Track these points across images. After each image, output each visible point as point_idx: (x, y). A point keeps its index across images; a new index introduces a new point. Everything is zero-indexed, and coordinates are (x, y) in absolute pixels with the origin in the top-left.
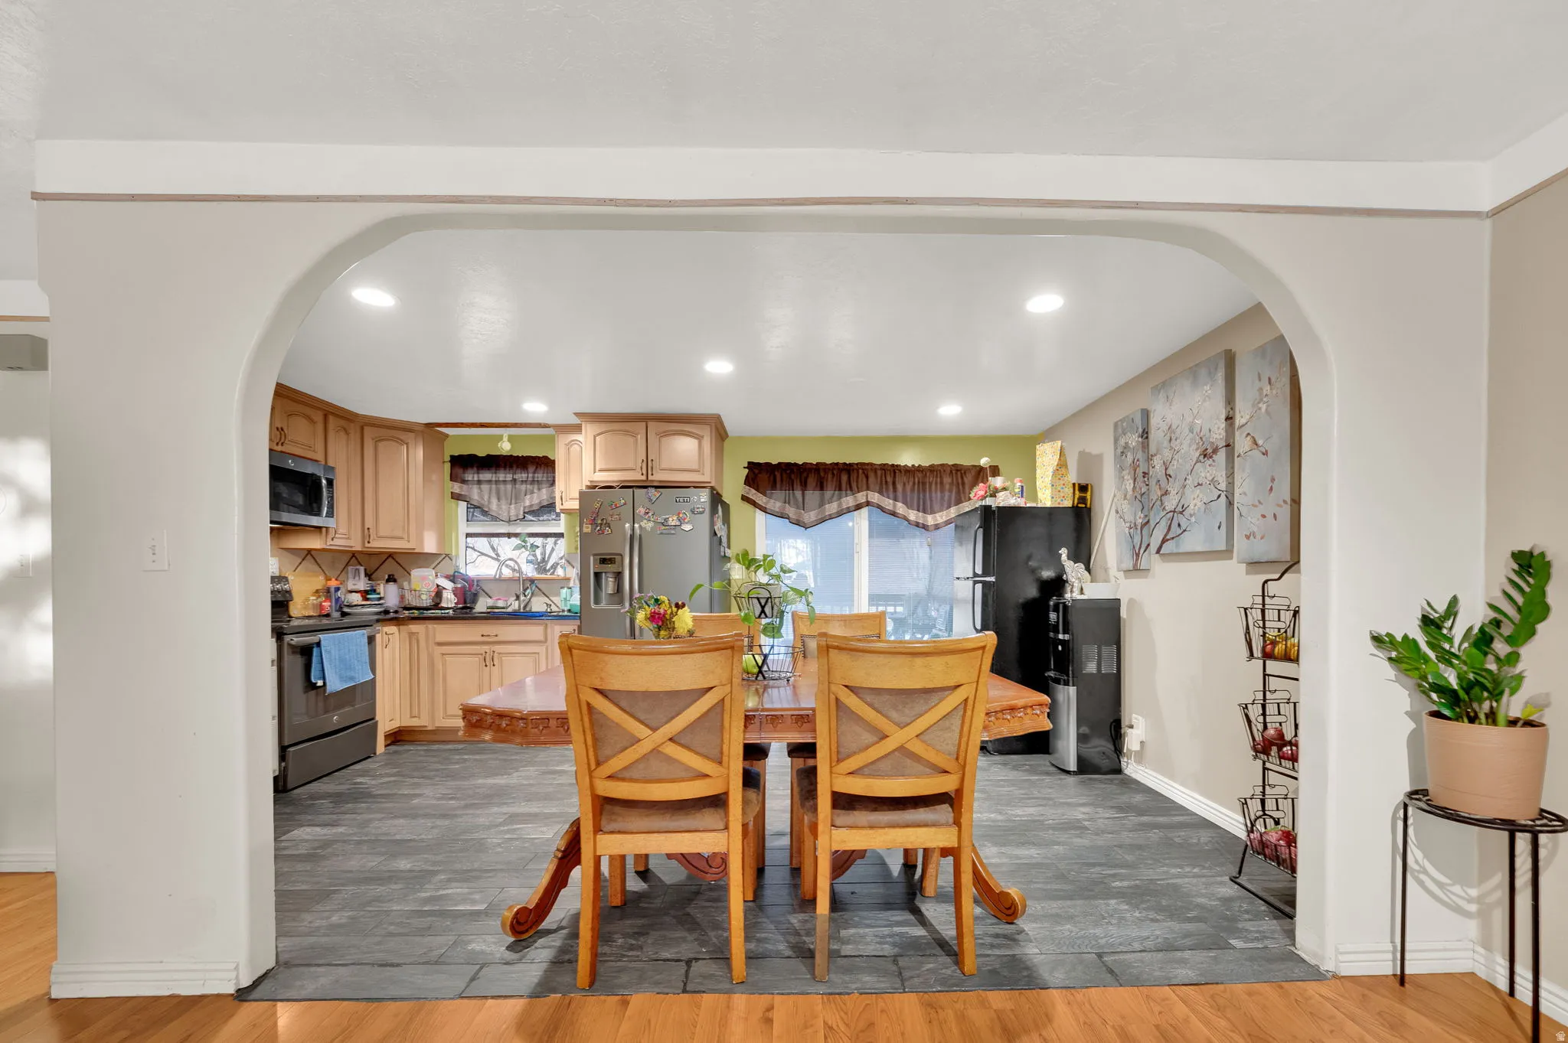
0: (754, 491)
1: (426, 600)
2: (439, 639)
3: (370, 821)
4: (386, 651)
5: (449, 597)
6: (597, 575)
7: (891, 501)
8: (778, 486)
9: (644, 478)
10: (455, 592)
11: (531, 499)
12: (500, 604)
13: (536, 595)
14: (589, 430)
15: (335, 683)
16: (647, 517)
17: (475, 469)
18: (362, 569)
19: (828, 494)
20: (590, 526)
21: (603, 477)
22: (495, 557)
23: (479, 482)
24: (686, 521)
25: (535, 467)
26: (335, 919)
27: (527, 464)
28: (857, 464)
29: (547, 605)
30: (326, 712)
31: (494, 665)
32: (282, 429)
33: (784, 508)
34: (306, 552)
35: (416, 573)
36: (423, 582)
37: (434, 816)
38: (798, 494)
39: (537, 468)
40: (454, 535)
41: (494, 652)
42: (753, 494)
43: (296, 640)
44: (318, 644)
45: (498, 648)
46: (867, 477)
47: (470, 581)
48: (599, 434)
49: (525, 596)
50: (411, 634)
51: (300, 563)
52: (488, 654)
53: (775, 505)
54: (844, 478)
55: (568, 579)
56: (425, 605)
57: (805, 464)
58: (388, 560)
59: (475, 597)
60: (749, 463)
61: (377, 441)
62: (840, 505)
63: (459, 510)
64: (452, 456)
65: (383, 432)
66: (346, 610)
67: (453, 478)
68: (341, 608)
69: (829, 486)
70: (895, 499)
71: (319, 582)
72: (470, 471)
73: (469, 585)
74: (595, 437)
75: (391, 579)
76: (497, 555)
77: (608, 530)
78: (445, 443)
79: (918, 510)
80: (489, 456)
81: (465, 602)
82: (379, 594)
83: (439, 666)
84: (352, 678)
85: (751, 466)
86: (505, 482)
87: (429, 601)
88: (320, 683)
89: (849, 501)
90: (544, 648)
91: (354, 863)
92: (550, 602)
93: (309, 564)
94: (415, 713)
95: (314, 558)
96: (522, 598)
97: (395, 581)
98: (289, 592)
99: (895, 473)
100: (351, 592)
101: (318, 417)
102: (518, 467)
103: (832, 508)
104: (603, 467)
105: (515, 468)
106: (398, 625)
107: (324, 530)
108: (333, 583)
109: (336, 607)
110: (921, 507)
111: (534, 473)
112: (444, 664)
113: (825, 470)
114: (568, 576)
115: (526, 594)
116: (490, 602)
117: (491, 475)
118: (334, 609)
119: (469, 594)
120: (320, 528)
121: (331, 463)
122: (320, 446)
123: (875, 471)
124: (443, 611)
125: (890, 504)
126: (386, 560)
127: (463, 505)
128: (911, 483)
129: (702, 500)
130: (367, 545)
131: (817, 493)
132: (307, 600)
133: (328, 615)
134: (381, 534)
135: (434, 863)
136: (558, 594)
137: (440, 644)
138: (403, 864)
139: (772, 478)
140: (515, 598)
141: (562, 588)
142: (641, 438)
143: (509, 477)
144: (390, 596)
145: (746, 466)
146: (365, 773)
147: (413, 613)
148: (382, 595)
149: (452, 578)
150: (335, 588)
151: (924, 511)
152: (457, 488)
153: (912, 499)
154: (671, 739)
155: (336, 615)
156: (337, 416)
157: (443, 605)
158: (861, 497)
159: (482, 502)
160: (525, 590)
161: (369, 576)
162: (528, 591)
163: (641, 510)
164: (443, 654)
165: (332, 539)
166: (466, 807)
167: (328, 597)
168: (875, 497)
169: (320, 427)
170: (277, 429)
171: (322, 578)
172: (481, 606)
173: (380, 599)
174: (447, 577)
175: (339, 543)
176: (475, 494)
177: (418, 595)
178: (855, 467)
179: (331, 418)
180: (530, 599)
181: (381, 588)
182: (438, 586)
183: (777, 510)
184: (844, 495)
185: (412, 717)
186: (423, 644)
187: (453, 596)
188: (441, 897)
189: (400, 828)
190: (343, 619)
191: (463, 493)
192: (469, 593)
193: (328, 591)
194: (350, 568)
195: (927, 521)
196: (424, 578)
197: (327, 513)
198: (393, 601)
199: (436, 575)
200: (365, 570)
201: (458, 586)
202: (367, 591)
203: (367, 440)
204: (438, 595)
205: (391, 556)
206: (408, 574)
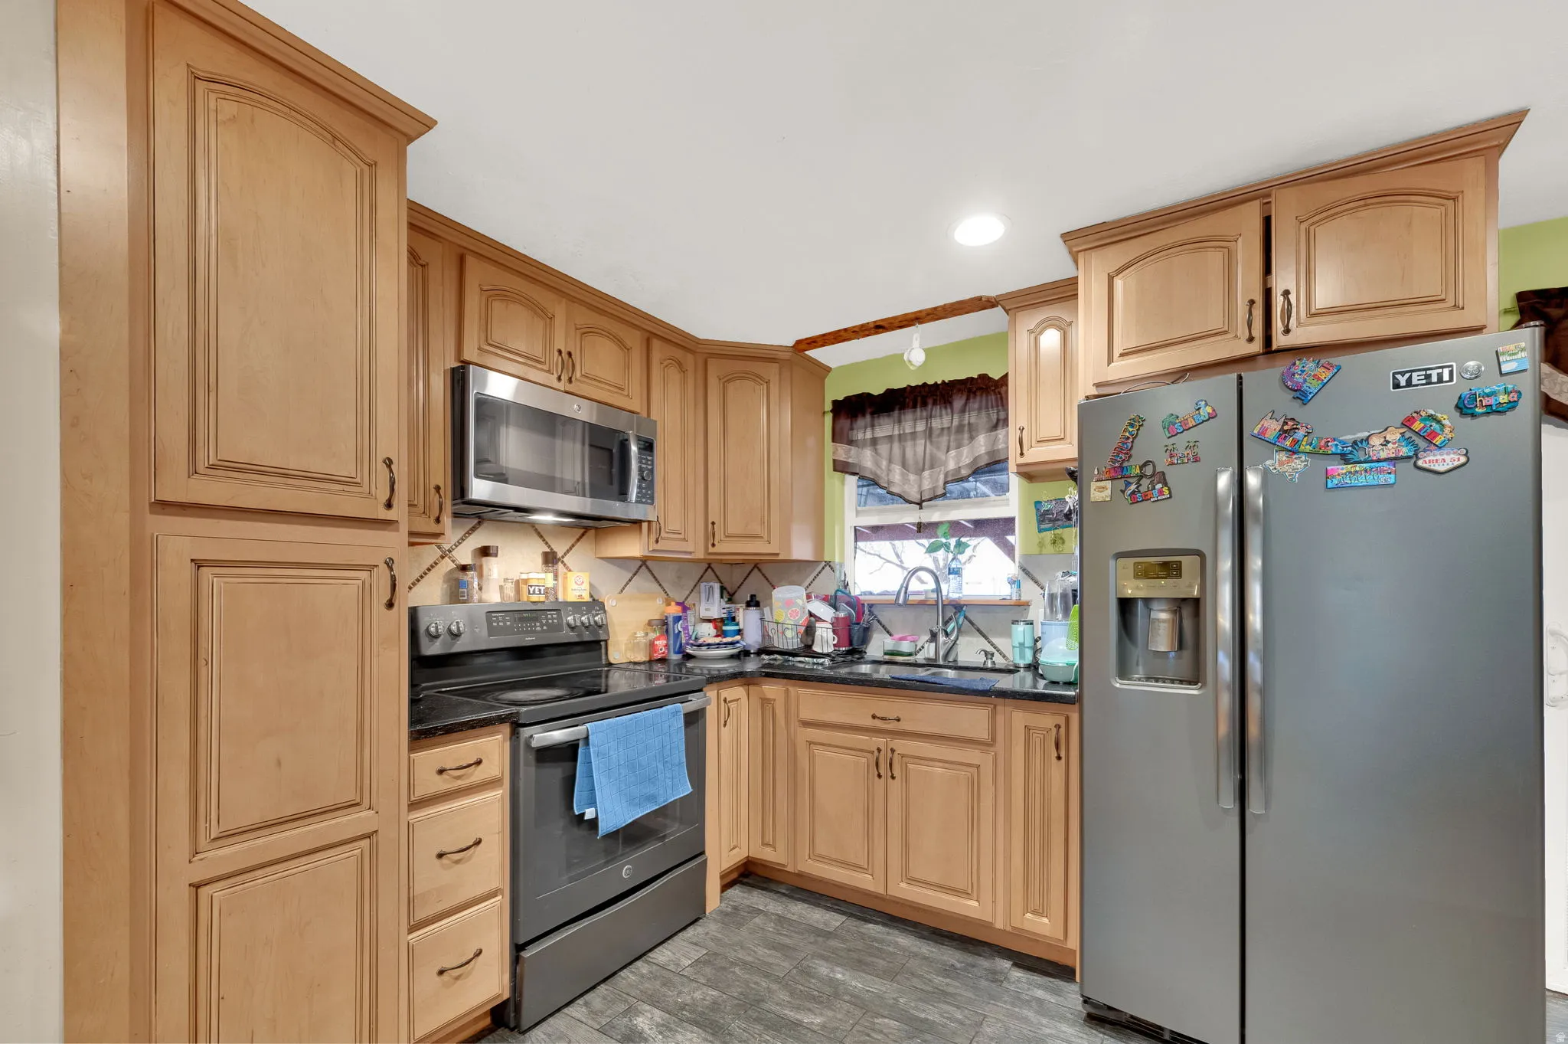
1: (790, 640)
2: (806, 714)
4: (725, 731)
5: (825, 635)
10: (836, 624)
11: (958, 457)
12: (906, 647)
13: (967, 633)
14: (1096, 269)
15: (615, 813)
16: (1288, 443)
17: (868, 417)
18: (717, 587)
20: (1108, 484)
21: (1133, 368)
22: (899, 563)
23: (875, 437)
24: (1438, 441)
25: (964, 398)
27: (951, 396)
29: (986, 653)
31: (893, 777)
32: (570, 354)
34: (640, 563)
35: (781, 594)
36: (792, 606)
39: (968, 399)
40: (837, 529)
41: (893, 751)
43: (539, 737)
44: (586, 741)
45: (902, 745)
47: (856, 604)
48: (1119, 271)
49: (947, 634)
50: (765, 701)
51: (630, 580)
52: (882, 753)
55: (1027, 605)
56: (791, 648)
58: (752, 574)
59: (866, 635)
61: (726, 381)
63: (846, 488)
64: (835, 403)
65: (739, 366)
66: (689, 650)
67: (837, 437)
68: (683, 648)
71: (656, 607)
72: (861, 422)
73: (858, 614)
74: (1111, 280)
75: (753, 603)
76: (901, 561)
77: (1160, 491)
78: (827, 381)
80: (890, 393)
81: (851, 644)
82: (738, 624)
83: (804, 763)
84: (652, 799)
86: (914, 433)
87: (795, 641)
88: (589, 814)
90: (990, 757)
92: (990, 649)
93: (643, 581)
94: (769, 838)
95: (650, 571)
96: (942, 638)
97: (757, 605)
98: (603, 626)
100: (702, 621)
101: (636, 341)
102: (935, 403)
104: (1133, 343)
105: (930, 407)
106: (748, 684)
107: (645, 525)
108: (674, 610)
109: (674, 649)
111: (963, 411)
112: (812, 758)
114: (1024, 598)
115: (949, 630)
116: (889, 643)
117: (890, 428)
118: (672, 650)
120: (637, 523)
121: (650, 416)
122: (636, 386)
124: (815, 660)
126: (750, 572)
127: (852, 481)
130: (711, 550)
132: (634, 636)
133: (663, 660)
134: (731, 531)
136: (1008, 634)
137: (806, 724)
140: (928, 637)
141: (1015, 622)
143: (922, 425)
144: (750, 627)
147: (775, 660)
148: (741, 626)
149: (832, 602)
150: (674, 617)
152: (843, 452)
155: (675, 657)
156: (666, 340)
157: (817, 648)
159: (879, 472)
160: (946, 623)
161: (729, 595)
162: (952, 625)
163: (1266, 427)
164: (810, 743)
165: (657, 541)
167: (665, 631)
169: (637, 357)
170: (560, 352)
171: (659, 602)
173: (739, 632)
174: (825, 599)
176: (866, 459)
177: (780, 630)
179: (656, 344)
180: (955, 641)
181: (740, 616)
182: (811, 615)
185: (765, 844)
186: (781, 720)
187: (831, 634)
191: (850, 460)
192: (856, 627)
193: (664, 623)
194: (702, 585)
196: (789, 603)
197: (637, 497)
198: (752, 638)
199: (809, 597)
200: (723, 589)
201: (842, 615)
202: (722, 620)
203: (713, 382)
204: (810, 631)
205: (756, 566)
206: (771, 597)
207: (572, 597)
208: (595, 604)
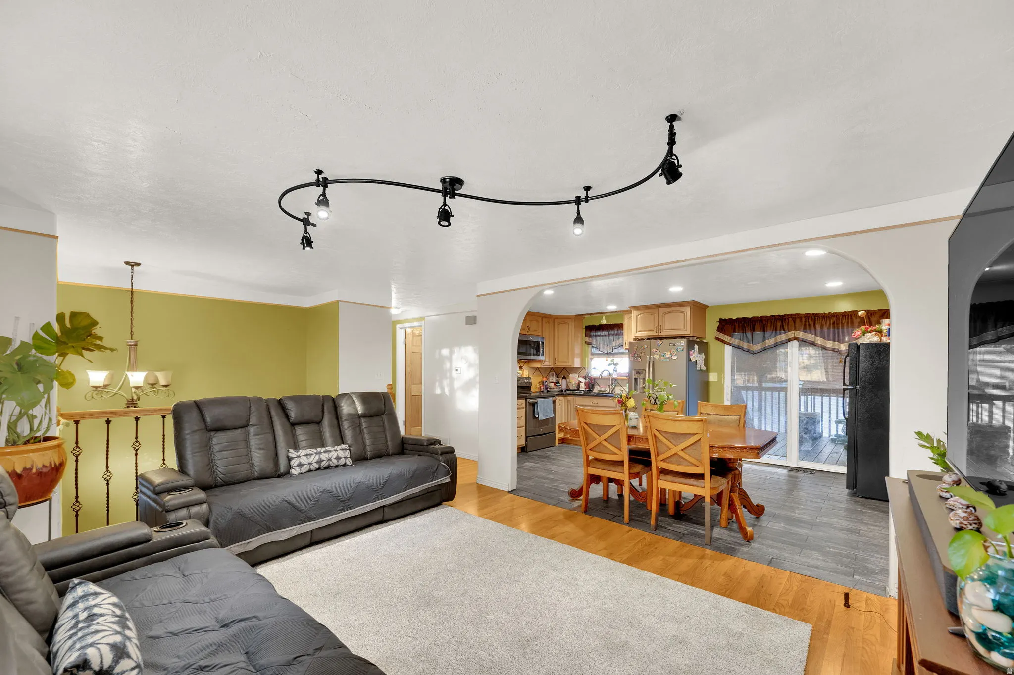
0: (722, 334)
1: (574, 387)
2: (578, 403)
3: (546, 464)
4: (559, 406)
5: (583, 386)
6: (636, 379)
7: (813, 336)
8: (737, 330)
9: (657, 334)
10: (586, 383)
11: (616, 342)
12: (603, 389)
13: (617, 386)
14: (635, 313)
15: (542, 417)
16: (656, 353)
17: (594, 331)
18: (554, 373)
19: (768, 334)
20: (633, 357)
21: (640, 334)
23: (596, 336)
24: (675, 354)
26: (531, 484)
28: (788, 315)
30: (539, 427)
32: (527, 326)
33: (740, 343)
34: (537, 369)
35: (572, 376)
36: (575, 379)
37: (565, 467)
38: (749, 334)
40: (586, 359)
42: (722, 336)
43: (531, 401)
44: (537, 403)
46: (795, 323)
47: (590, 378)
48: (639, 315)
50: (568, 401)
51: (535, 373)
53: (735, 341)
54: (779, 324)
56: (574, 389)
57: (753, 318)
59: (593, 386)
60: (720, 319)
61: (559, 324)
62: (776, 340)
63: (588, 348)
64: (586, 327)
65: (562, 321)
66: (549, 390)
67: (586, 336)
68: (547, 389)
69: (769, 328)
70: (816, 335)
71: (540, 379)
72: (592, 332)
73: (591, 381)
74: (637, 316)
75: (564, 378)
77: (639, 359)
78: (584, 322)
79: (834, 340)
80: (599, 326)
81: (589, 388)
82: (560, 383)
84: (547, 416)
85: (721, 321)
86: (605, 335)
88: (537, 416)
89: (783, 337)
91: (538, 474)
93: (537, 373)
95: (540, 371)
96: (611, 387)
97: (565, 378)
98: (531, 383)
99: (815, 318)
100: (551, 382)
101: (540, 319)
102: (611, 329)
103: (770, 342)
104: (640, 330)
105: (609, 330)
106: (564, 397)
107: (541, 361)
108: (545, 379)
110: (836, 339)
113: (765, 320)
115: (613, 385)
116: (599, 388)
118: (545, 389)
119: (591, 384)
120: (539, 360)
121: (543, 336)
122: (540, 330)
123: (801, 319)
124: (580, 391)
125: (812, 338)
126: (562, 371)
127: (590, 346)
128: (828, 323)
129: (682, 344)
130: (555, 365)
131: (762, 333)
132: (536, 386)
133: (543, 392)
134: (560, 361)
135: (560, 478)
138: (552, 477)
139: (733, 327)
140: (609, 387)
142: (656, 315)
143: (607, 333)
144: (563, 384)
145: (718, 321)
146: (550, 451)
147: (570, 391)
149: (585, 378)
150: (545, 381)
151: (839, 341)
152: (587, 339)
153: (829, 335)
154: (605, 440)
155: (545, 391)
156: (545, 318)
157: (580, 389)
158: (791, 334)
159: (597, 345)
161: (557, 376)
163: (653, 350)
165: (544, 364)
166: (576, 466)
167: (543, 385)
168: (800, 334)
169: (540, 323)
171: (541, 377)
172: (596, 390)
173: (560, 385)
174: (583, 377)
175: (546, 365)
177: (572, 385)
178: (787, 317)
179: (543, 319)
180: (614, 388)
181: (560, 381)
182: (579, 381)
183: (736, 344)
184: (778, 334)
186: (572, 403)
187: (585, 385)
188: (558, 486)
189: (554, 468)
190: (546, 393)
191: (590, 341)
193: (543, 382)
194: (551, 373)
195: (840, 348)
196: (574, 378)
197: (540, 355)
198: (564, 387)
199: (579, 376)
200: (556, 374)
201: (587, 381)
202: (556, 382)
203: (556, 324)
204: (579, 385)
205: (564, 368)
206: (569, 376)
207: (525, 376)
208: (529, 378)
